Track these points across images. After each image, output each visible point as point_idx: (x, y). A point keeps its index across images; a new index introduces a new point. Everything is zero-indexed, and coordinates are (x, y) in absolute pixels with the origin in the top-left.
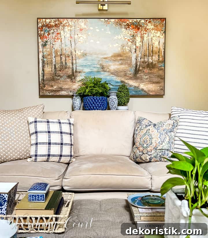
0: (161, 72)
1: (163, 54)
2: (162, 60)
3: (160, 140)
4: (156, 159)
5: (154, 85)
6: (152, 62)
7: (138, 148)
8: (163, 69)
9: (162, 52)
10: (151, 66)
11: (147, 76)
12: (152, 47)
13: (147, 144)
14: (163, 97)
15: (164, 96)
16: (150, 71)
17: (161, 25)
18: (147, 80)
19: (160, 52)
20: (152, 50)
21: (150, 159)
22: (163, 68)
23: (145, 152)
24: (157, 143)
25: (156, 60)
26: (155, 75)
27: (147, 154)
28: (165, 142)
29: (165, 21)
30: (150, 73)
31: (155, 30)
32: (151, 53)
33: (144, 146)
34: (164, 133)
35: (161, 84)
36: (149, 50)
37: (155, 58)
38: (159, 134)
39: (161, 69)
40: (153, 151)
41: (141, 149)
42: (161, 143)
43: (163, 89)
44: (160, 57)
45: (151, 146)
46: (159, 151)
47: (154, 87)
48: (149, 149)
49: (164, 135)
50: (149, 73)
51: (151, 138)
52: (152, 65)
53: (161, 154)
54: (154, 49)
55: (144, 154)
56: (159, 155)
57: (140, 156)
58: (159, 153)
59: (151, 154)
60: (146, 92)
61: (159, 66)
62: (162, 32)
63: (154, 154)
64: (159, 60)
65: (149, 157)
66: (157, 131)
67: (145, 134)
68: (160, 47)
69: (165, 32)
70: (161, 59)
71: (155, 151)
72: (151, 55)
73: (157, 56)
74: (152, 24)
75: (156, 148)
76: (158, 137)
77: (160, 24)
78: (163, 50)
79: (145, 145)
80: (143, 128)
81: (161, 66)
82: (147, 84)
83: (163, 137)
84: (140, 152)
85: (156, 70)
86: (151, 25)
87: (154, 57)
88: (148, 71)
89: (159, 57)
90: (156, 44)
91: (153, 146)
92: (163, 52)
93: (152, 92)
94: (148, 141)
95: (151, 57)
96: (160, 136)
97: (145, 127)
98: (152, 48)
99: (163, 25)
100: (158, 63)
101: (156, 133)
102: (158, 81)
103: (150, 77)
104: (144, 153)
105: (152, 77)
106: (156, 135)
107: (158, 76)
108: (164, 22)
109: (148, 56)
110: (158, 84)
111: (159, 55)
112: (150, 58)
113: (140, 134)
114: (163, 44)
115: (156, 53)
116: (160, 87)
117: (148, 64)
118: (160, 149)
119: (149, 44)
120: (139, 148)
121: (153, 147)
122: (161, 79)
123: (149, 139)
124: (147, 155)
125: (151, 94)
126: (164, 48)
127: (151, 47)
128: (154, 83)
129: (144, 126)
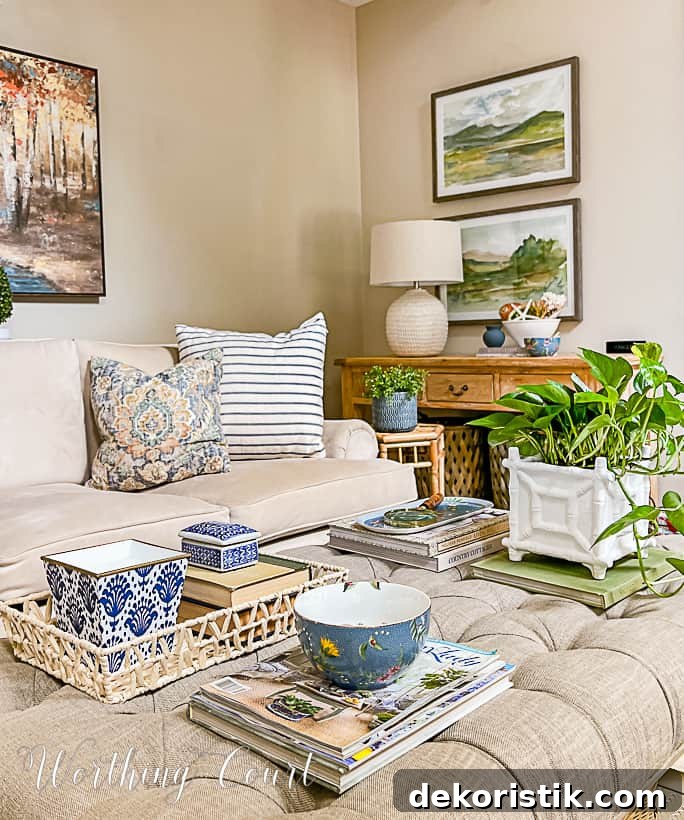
0: (92, 226)
1: (94, 174)
2: (94, 189)
3: (194, 417)
4: (189, 470)
5: (74, 263)
6: (66, 195)
7: (125, 448)
8: (96, 217)
9: (91, 166)
10: (61, 204)
11: (53, 234)
12: (62, 147)
13: (157, 431)
14: (97, 302)
15: (101, 298)
16: (61, 222)
17: (85, 86)
18: (54, 249)
19: (86, 168)
20: (65, 156)
21: (171, 474)
22: (98, 214)
23: (153, 455)
24: (188, 424)
25: (76, 188)
26: (77, 233)
27: (160, 460)
28: (207, 421)
29: (94, 78)
30: (64, 227)
31: (69, 99)
32: (62, 167)
33: (148, 438)
34: (198, 396)
35: (94, 263)
36: (54, 155)
37: (74, 182)
38: (188, 399)
39: (93, 218)
40: (177, 451)
41: (140, 449)
42: (198, 424)
43: (101, 277)
44: (88, 180)
45: (171, 435)
46: (194, 446)
47: (77, 269)
48: (164, 445)
49: (201, 403)
50: (59, 228)
51: (170, 414)
52: (66, 205)
53: (202, 455)
54: (70, 155)
55: (150, 462)
56: (196, 458)
57: (136, 472)
58: (195, 453)
59: (171, 459)
60: (54, 285)
61: (87, 209)
62: (88, 108)
63: (181, 458)
64: (85, 188)
65: (167, 468)
66: (179, 393)
67: (144, 406)
68: (87, 153)
69: (96, 110)
70: (89, 187)
71: (184, 447)
72: (63, 171)
73: (78, 177)
74: (59, 77)
75: (185, 441)
76: (187, 409)
77: (82, 83)
78: (94, 163)
79: (152, 437)
80: (129, 389)
81: (91, 209)
82: (54, 259)
83: (199, 406)
84: (134, 460)
85: (77, 220)
86: (56, 79)
87: (69, 180)
88: (56, 220)
89: (84, 182)
90: (74, 142)
91: (177, 434)
92: (94, 169)
93: (70, 284)
94: (161, 423)
95: (61, 179)
96: (191, 404)
97: (135, 384)
98: (64, 151)
99: (89, 87)
100: (82, 198)
101: (178, 397)
102: (86, 252)
103: (61, 238)
104: (151, 458)
105: (68, 240)
106: (179, 403)
107: (85, 238)
108: (93, 81)
109: (54, 175)
110: (85, 262)
111: (84, 176)
112: (59, 180)
113: (125, 405)
114: (94, 142)
115: (75, 168)
116: (93, 270)
117: (55, 199)
118: (195, 443)
119: (55, 138)
120: (131, 446)
121: (178, 439)
122: (94, 246)
123: (161, 415)
124: (162, 464)
125: (68, 290)
126: (97, 155)
127: (59, 147)
128: (74, 257)
129: (132, 383)
